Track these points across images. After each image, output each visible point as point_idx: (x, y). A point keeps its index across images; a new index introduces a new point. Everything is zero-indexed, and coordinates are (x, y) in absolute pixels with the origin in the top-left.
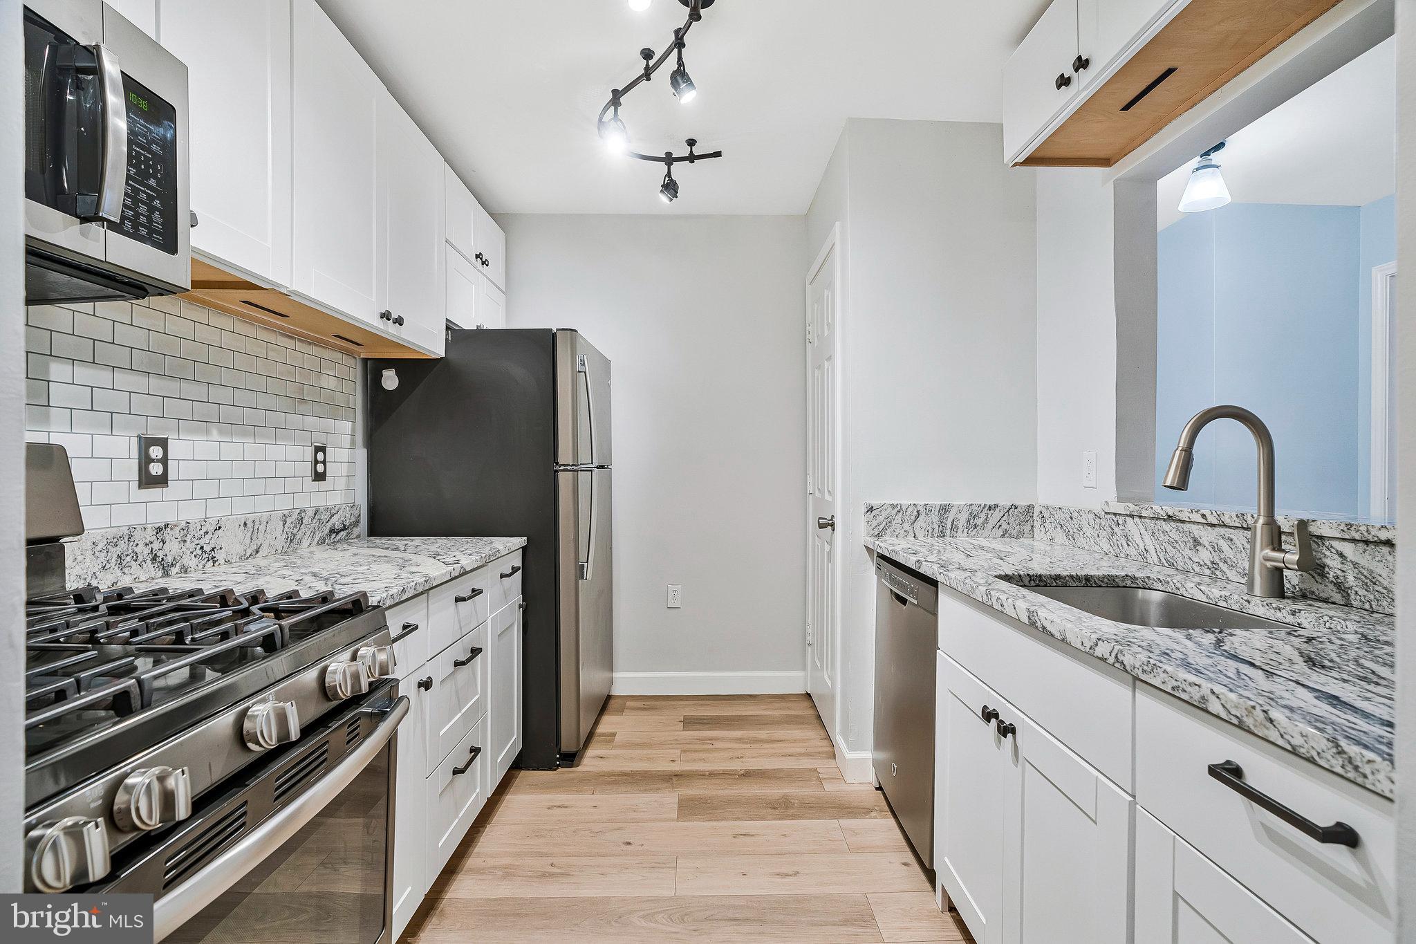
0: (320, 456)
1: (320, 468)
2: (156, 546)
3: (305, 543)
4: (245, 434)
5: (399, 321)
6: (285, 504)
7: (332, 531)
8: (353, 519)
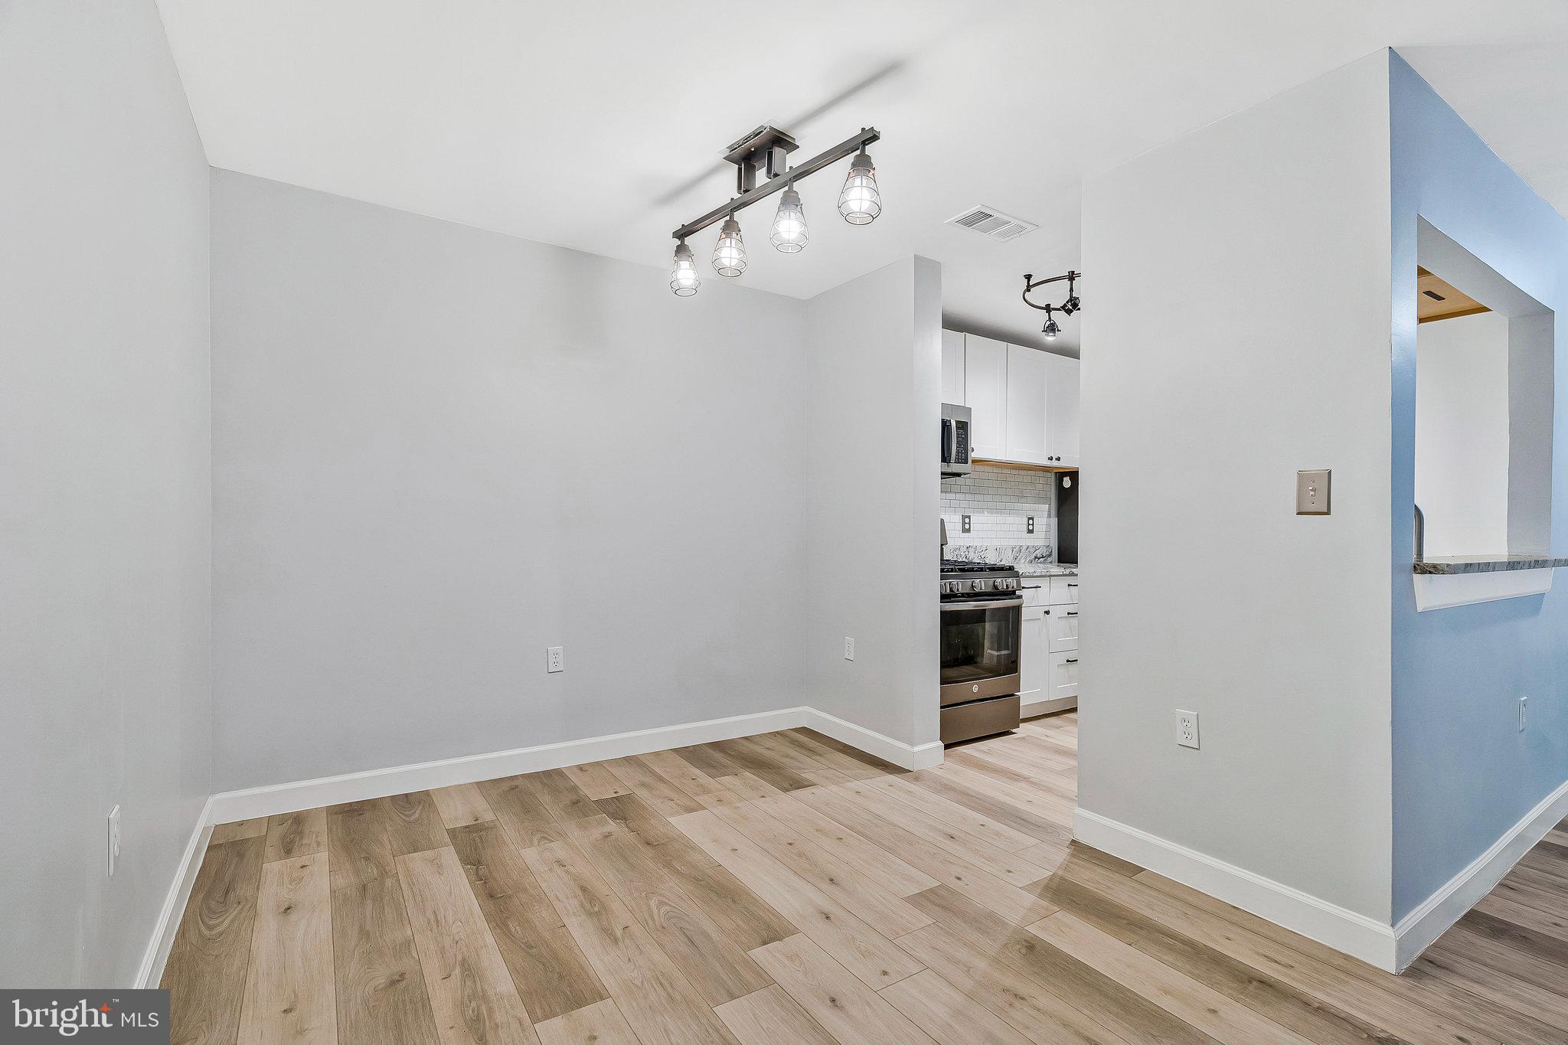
0: (1031, 522)
1: (1031, 527)
2: (967, 553)
3: (1022, 561)
4: (997, 513)
5: (1058, 459)
6: (1013, 543)
7: (1036, 557)
8: (1048, 553)
